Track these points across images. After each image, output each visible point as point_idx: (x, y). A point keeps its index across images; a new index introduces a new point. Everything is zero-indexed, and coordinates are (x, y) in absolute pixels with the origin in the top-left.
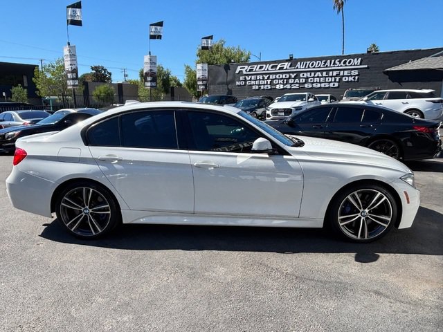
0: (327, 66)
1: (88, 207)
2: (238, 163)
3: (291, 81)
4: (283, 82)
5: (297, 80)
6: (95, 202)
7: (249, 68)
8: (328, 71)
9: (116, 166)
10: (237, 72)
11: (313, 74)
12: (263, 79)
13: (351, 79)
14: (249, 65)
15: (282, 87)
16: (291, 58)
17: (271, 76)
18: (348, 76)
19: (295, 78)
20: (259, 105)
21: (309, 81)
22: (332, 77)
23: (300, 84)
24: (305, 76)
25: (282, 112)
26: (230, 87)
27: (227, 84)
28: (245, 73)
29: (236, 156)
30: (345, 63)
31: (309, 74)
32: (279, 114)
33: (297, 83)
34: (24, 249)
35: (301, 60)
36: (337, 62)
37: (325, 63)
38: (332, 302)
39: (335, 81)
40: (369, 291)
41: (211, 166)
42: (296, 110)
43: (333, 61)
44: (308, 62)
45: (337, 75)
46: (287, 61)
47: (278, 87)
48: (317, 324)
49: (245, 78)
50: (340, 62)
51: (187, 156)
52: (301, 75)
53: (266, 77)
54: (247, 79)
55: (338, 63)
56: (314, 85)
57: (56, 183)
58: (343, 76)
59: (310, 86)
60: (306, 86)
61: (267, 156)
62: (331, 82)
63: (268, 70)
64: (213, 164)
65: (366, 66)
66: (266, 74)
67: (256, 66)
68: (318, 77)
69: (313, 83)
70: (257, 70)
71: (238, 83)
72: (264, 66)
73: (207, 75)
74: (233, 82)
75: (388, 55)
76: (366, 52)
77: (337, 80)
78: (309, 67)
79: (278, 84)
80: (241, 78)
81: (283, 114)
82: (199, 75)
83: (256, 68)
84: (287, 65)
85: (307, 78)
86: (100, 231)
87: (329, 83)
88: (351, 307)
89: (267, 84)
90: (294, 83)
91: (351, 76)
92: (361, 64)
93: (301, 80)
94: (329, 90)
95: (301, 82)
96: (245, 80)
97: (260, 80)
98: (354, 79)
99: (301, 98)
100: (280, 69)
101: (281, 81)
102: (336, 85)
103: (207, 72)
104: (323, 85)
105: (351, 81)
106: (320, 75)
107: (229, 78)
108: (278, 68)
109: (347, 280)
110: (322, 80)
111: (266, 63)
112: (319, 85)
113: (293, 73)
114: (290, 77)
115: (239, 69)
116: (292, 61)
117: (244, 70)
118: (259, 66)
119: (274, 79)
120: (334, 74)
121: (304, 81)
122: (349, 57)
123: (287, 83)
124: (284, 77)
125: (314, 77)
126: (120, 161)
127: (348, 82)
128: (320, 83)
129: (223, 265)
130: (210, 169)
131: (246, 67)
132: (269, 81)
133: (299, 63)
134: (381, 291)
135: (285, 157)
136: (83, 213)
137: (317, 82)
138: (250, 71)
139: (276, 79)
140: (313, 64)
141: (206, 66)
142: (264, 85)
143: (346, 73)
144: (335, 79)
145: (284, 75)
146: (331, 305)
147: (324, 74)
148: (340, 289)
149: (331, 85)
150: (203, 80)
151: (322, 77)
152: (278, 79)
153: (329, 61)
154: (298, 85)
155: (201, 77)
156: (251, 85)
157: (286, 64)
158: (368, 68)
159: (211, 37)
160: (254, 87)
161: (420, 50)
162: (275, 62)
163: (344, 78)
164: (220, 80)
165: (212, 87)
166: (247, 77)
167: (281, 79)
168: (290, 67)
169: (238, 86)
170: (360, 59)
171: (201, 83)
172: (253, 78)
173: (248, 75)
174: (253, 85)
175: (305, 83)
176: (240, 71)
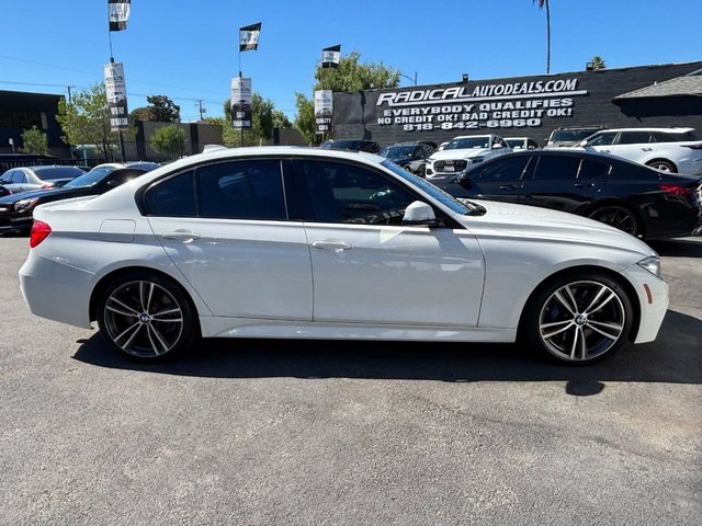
0: (522, 93)
1: (147, 312)
2: (382, 242)
3: (464, 117)
4: (453, 117)
5: (475, 116)
6: (158, 303)
7: (399, 97)
8: (523, 101)
9: (191, 248)
10: (379, 103)
11: (500, 105)
12: (421, 114)
13: (561, 112)
14: (398, 91)
15: (450, 126)
16: (466, 80)
17: (433, 109)
18: (556, 108)
19: (471, 112)
20: (413, 155)
21: (494, 116)
22: (530, 109)
23: (479, 120)
24: (488, 109)
25: (450, 165)
26: (368, 126)
27: (364, 122)
28: (391, 104)
29: (379, 231)
30: (551, 86)
31: (493, 105)
32: (446, 168)
33: (474, 120)
34: (49, 377)
35: (482, 83)
36: (538, 86)
37: (520, 87)
38: (529, 455)
39: (535, 116)
40: (589, 438)
41: (339, 246)
42: (474, 162)
43: (532, 84)
44: (493, 87)
45: (539, 107)
46: (459, 84)
47: (444, 126)
48: (506, 488)
49: (392, 113)
50: (543, 85)
51: (302, 231)
52: (481, 107)
53: (425, 111)
54: (396, 114)
55: (540, 87)
56: (502, 122)
57: (98, 274)
58: (549, 108)
59: (496, 125)
60: (489, 124)
61: (427, 230)
62: (529, 118)
63: (428, 99)
64: (343, 243)
65: (585, 92)
66: (426, 106)
67: (409, 93)
68: (508, 110)
69: (501, 119)
70: (412, 99)
71: (380, 121)
72: (423, 93)
73: (331, 108)
74: (373, 118)
75: (620, 73)
76: (585, 70)
77: (539, 115)
78: (493, 95)
79: (445, 121)
80: (386, 113)
81: (452, 169)
82: (319, 108)
83: (409, 96)
84: (458, 91)
85: (491, 111)
86: (167, 349)
87: (526, 119)
88: (559, 462)
89: (427, 121)
90: (469, 120)
91: (561, 108)
92: (576, 89)
93: (481, 114)
94: (528, 129)
95: (481, 117)
96: (393, 117)
97: (415, 115)
98: (566, 112)
99: (482, 142)
100: (448, 97)
101: (449, 117)
102: (538, 122)
103: (331, 103)
104: (516, 123)
105: (561, 116)
106: (512, 107)
107: (367, 112)
108: (444, 97)
109: (553, 422)
110: (514, 114)
111: (425, 88)
112: (509, 123)
113: (468, 103)
114: (463, 111)
115: (381, 98)
116: (468, 85)
117: (390, 100)
118: (414, 93)
119: (438, 114)
120: (534, 105)
121: (486, 117)
122: (558, 77)
124: (454, 110)
125: (501, 110)
126: (197, 240)
127: (556, 117)
128: (511, 119)
129: (358, 400)
130: (338, 251)
131: (394, 95)
132: (430, 117)
133: (478, 88)
134: (607, 438)
135: (456, 231)
136: (140, 322)
137: (506, 118)
138: (400, 100)
139: (441, 113)
140: (500, 88)
141: (329, 94)
142: (422, 123)
143: (553, 103)
144: (536, 113)
145: (454, 108)
146: (529, 459)
147: (518, 105)
148: (542, 435)
149: (529, 122)
150: (324, 117)
151: (515, 110)
152: (445, 114)
153: (525, 84)
154: (476, 123)
155: (322, 112)
156: (401, 124)
157: (458, 89)
158: (587, 94)
159: (337, 49)
160: (406, 128)
161: (671, 66)
162: (439, 86)
163: (550, 111)
164: (352, 115)
165: (339, 128)
166: (394, 111)
167: (449, 114)
168: (464, 94)
169: (381, 125)
170: (575, 80)
171: (322, 121)
172: (405, 112)
173: (397, 108)
174: (405, 123)
175: (488, 119)
176: (383, 102)
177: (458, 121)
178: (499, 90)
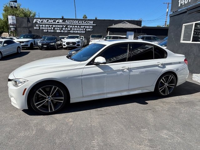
0: (79, 23)
3: (64, 29)
4: (60, 29)
5: (66, 29)
7: (41, 21)
8: (80, 26)
10: (34, 22)
11: (74, 26)
12: (49, 27)
13: (90, 30)
14: (41, 19)
15: (59, 31)
16: (63, 18)
17: (53, 26)
18: (89, 28)
19: (65, 28)
20: (56, 40)
21: (72, 29)
22: (82, 28)
23: (68, 30)
24: (70, 27)
26: (30, 29)
27: (29, 28)
28: (38, 23)
30: (87, 22)
31: (72, 26)
32: (70, 44)
33: (67, 30)
35: (68, 19)
36: (83, 22)
37: (79, 22)
39: (83, 30)
42: (78, 43)
43: (82, 21)
44: (71, 21)
45: (84, 28)
46: (61, 19)
47: (57, 31)
49: (39, 26)
50: (85, 22)
52: (68, 26)
53: (51, 26)
54: (40, 26)
55: (84, 22)
56: (75, 31)
58: (87, 28)
59: (73, 32)
60: (71, 31)
62: (82, 31)
63: (51, 22)
65: (95, 25)
66: (51, 24)
67: (45, 20)
68: (76, 28)
69: (74, 30)
70: (46, 22)
71: (35, 28)
72: (49, 20)
73: (15, 22)
74: (32, 27)
75: (103, 21)
76: (95, 19)
77: (84, 30)
78: (71, 23)
79: (57, 30)
80: (37, 25)
81: (72, 44)
82: (10, 22)
83: (45, 21)
85: (71, 28)
87: (81, 31)
89: (52, 29)
90: (65, 30)
91: (90, 28)
92: (93, 24)
93: (68, 28)
94: (82, 34)
95: (68, 29)
96: (39, 27)
97: (47, 27)
98: (91, 30)
100: (58, 22)
101: (59, 29)
102: (84, 32)
103: (15, 20)
104: (78, 32)
105: (90, 31)
106: (77, 27)
107: (30, 25)
108: (56, 22)
110: (78, 29)
111: (50, 19)
112: (77, 32)
113: (64, 25)
114: (63, 27)
115: (35, 21)
116: (64, 20)
117: (38, 21)
118: (46, 20)
119: (55, 27)
120: (83, 27)
121: (70, 29)
122: (88, 20)
123: (62, 30)
124: (60, 27)
125: (74, 28)
127: (89, 31)
128: (77, 31)
131: (39, 20)
132: (52, 28)
133: (67, 21)
137: (76, 30)
138: (42, 22)
139: (56, 27)
141: (14, 17)
142: (50, 30)
143: (88, 27)
144: (83, 29)
145: (60, 26)
147: (79, 27)
149: (82, 32)
151: (78, 28)
152: (57, 28)
153: (80, 21)
154: (67, 31)
155: (12, 23)
156: (43, 29)
157: (61, 20)
158: (96, 25)
159: (16, 2)
160: (44, 31)
161: (114, 20)
162: (55, 19)
163: (87, 29)
164: (24, 25)
165: (19, 29)
166: (40, 25)
167: (59, 27)
168: (63, 22)
169: (35, 29)
170: (93, 22)
171: (12, 26)
172: (44, 26)
173: (41, 24)
174: (44, 29)
175: (70, 30)
176: (36, 22)
177: (61, 30)
178: (73, 22)
